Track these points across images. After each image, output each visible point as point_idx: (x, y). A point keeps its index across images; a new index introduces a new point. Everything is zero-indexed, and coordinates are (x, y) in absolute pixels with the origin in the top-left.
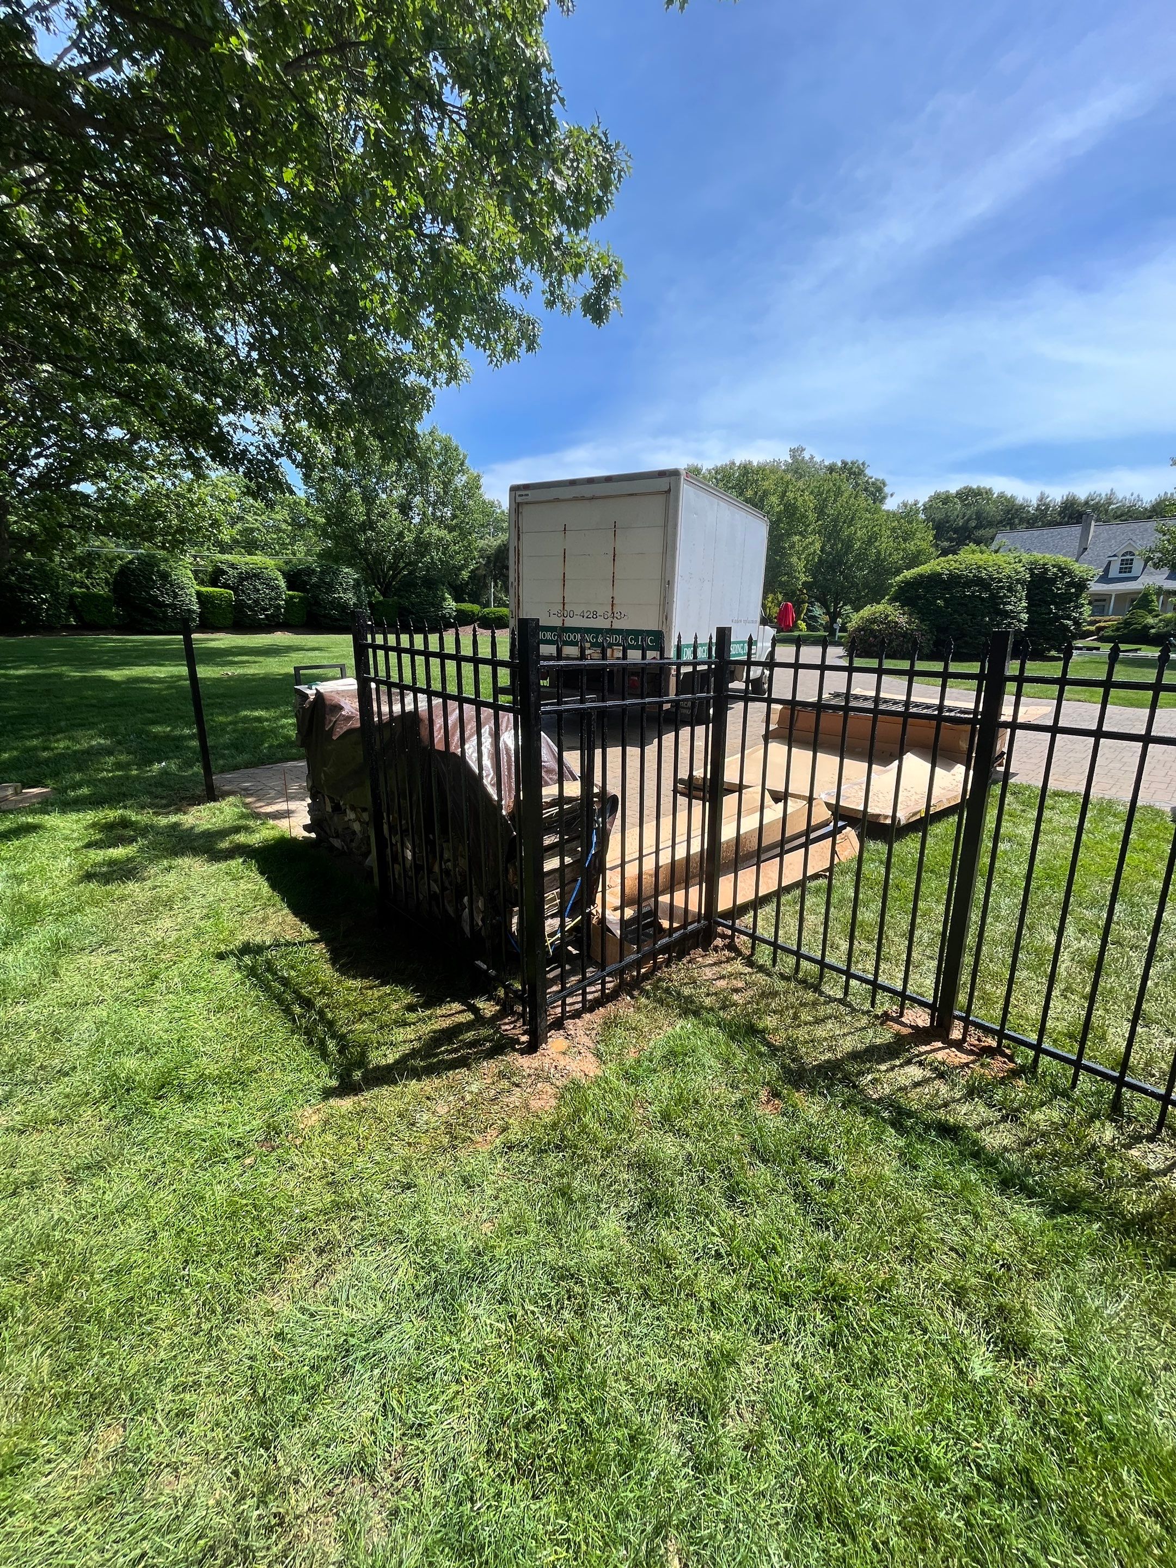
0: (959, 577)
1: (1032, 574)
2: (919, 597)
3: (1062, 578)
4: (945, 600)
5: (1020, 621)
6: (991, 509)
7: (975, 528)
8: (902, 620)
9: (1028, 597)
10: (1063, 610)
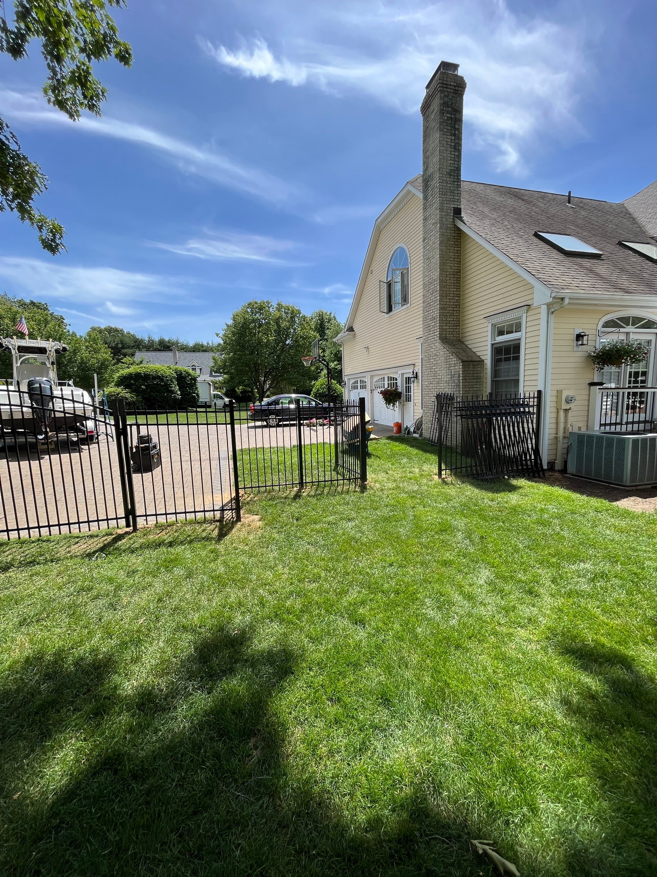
0: (149, 375)
1: (177, 374)
2: (132, 384)
3: (188, 376)
4: (145, 386)
5: (178, 395)
6: (127, 340)
7: (121, 348)
8: (128, 395)
9: (178, 384)
10: (192, 390)
